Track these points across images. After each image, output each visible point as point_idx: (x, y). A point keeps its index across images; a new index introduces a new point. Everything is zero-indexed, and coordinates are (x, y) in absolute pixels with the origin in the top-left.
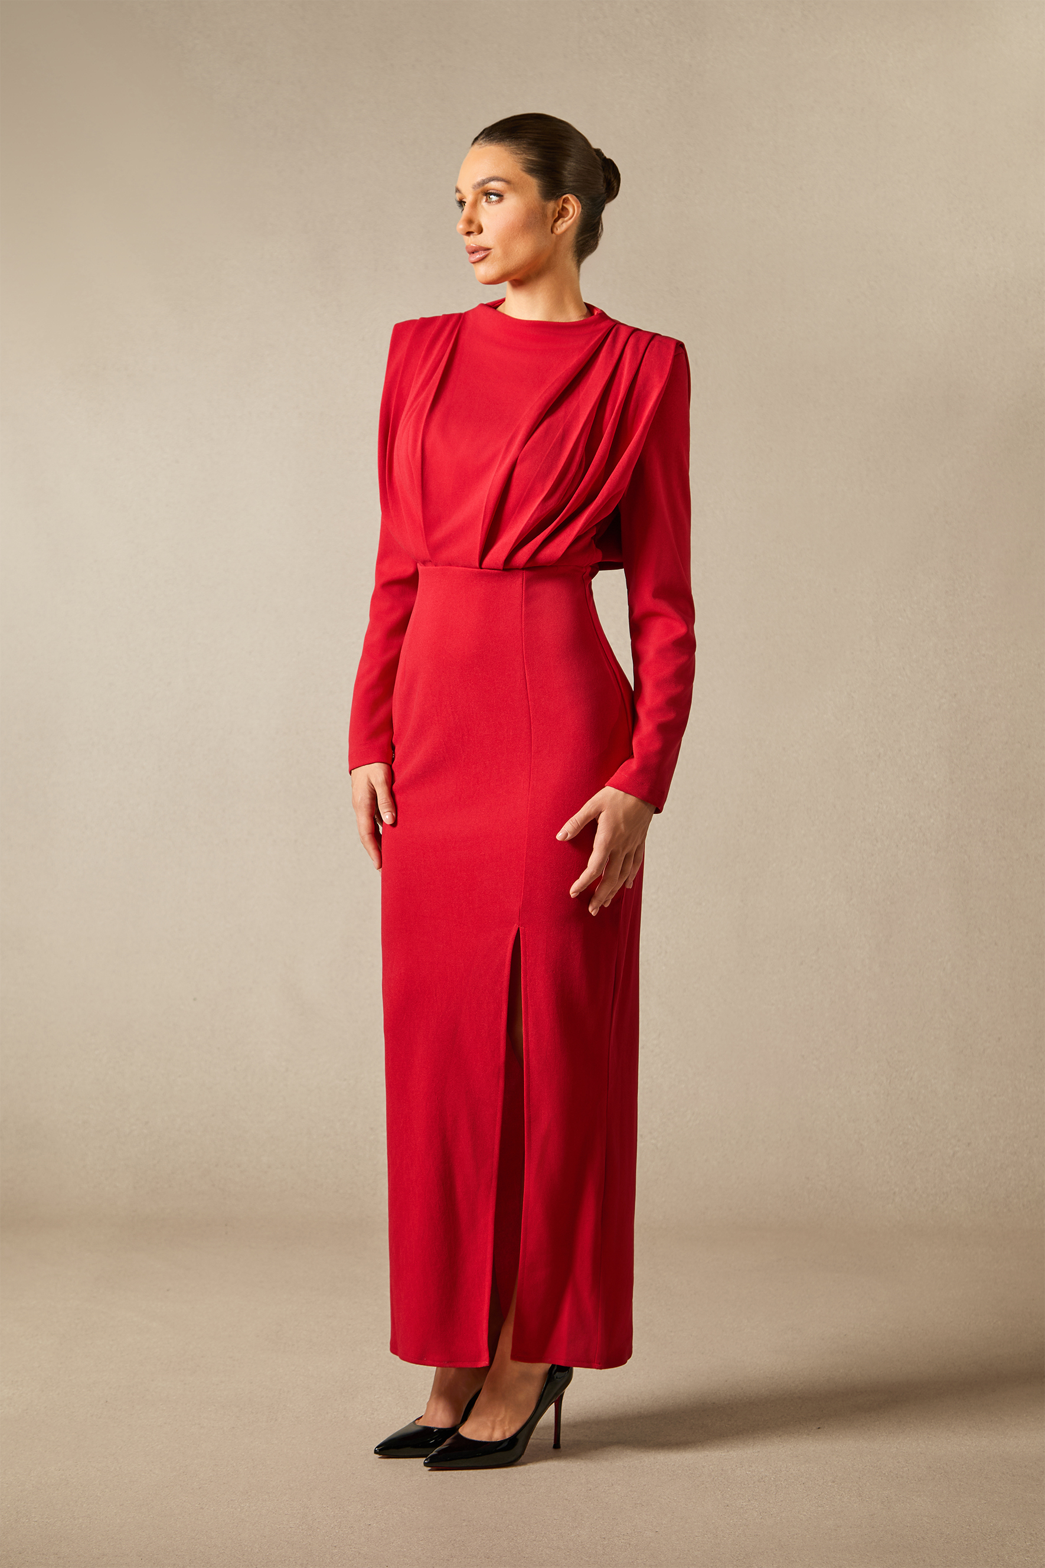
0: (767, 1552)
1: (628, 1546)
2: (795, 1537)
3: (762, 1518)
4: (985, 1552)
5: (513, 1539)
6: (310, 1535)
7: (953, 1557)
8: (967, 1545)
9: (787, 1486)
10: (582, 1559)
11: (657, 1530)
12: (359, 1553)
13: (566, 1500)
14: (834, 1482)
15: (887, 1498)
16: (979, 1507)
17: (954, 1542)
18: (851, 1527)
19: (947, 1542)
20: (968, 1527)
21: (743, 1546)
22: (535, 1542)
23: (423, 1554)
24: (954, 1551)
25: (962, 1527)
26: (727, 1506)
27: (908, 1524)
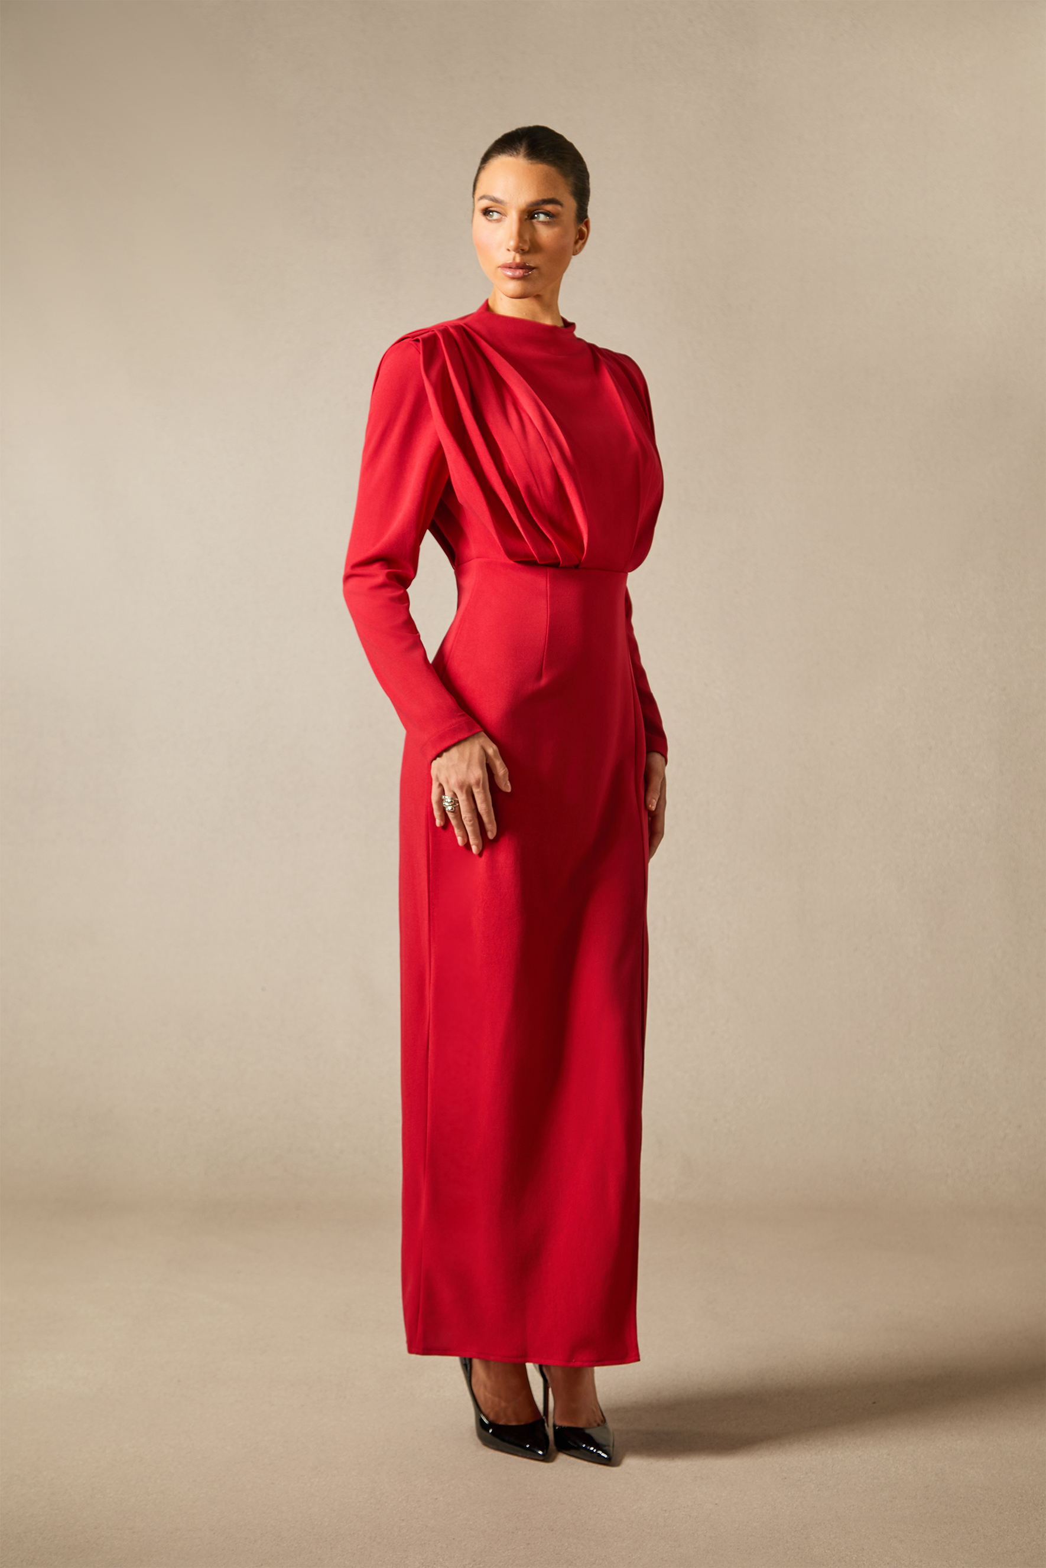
0: (824, 1523)
1: (688, 1517)
2: (852, 1508)
3: (819, 1490)
4: (1037, 1522)
5: (576, 1512)
6: (378, 1509)
7: (1005, 1527)
8: (1019, 1515)
9: (844, 1459)
10: (643, 1531)
11: (717, 1502)
12: (427, 1527)
13: (628, 1473)
14: (889, 1455)
15: (941, 1470)
16: (1031, 1478)
17: (1007, 1513)
18: (906, 1499)
19: (1000, 1513)
20: (1020, 1498)
21: (801, 1517)
22: (597, 1515)
23: (489, 1527)
24: (1006, 1522)
25: (1015, 1498)
26: (786, 1478)
27: (962, 1496)
